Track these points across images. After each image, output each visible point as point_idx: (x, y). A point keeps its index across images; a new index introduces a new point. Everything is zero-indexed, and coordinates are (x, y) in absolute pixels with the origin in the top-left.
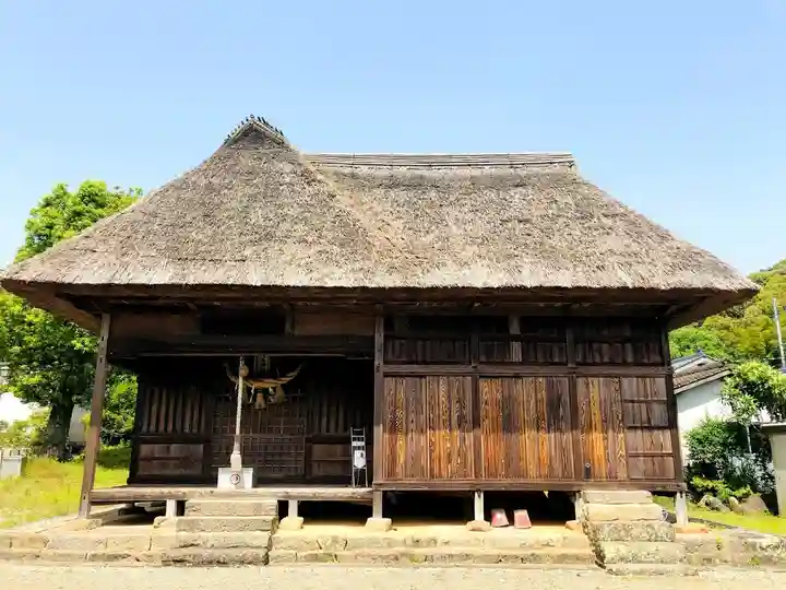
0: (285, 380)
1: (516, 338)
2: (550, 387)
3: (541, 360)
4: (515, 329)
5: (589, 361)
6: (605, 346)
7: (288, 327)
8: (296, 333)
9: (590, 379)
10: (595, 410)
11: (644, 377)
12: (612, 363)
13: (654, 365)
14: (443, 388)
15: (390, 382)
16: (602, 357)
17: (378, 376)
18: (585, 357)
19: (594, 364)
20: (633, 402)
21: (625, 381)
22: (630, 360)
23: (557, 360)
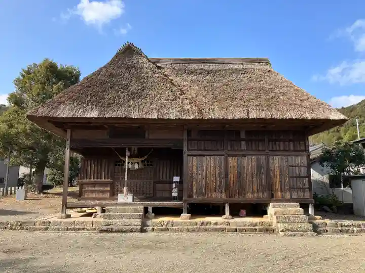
0: (143, 159)
1: (243, 140)
2: (258, 160)
3: (254, 148)
4: (243, 135)
5: (274, 149)
6: (282, 143)
7: (146, 135)
8: (150, 137)
9: (275, 157)
10: (277, 170)
11: (298, 156)
12: (285, 150)
13: (302, 151)
14: (212, 160)
15: (190, 158)
16: (280, 147)
17: (185, 156)
18: (273, 148)
19: (276, 150)
20: (293, 166)
21: (289, 158)
22: (292, 148)
23: (260, 149)
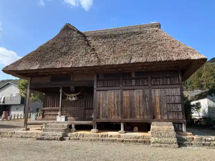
0: (78, 94)
1: (133, 79)
2: (144, 92)
3: (141, 84)
4: (133, 76)
5: (156, 84)
6: (161, 80)
7: (72, 79)
8: (74, 80)
9: (156, 90)
10: (158, 98)
11: (173, 88)
12: (163, 84)
13: (176, 84)
14: (113, 93)
15: (98, 92)
16: (159, 82)
17: (95, 91)
18: (154, 83)
19: (157, 85)
20: (169, 96)
21: (167, 90)
22: (169, 83)
23: (145, 84)
